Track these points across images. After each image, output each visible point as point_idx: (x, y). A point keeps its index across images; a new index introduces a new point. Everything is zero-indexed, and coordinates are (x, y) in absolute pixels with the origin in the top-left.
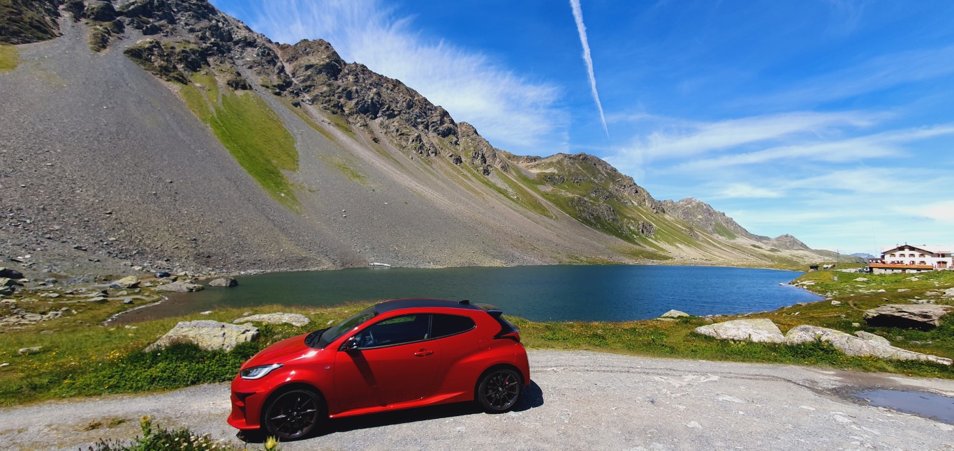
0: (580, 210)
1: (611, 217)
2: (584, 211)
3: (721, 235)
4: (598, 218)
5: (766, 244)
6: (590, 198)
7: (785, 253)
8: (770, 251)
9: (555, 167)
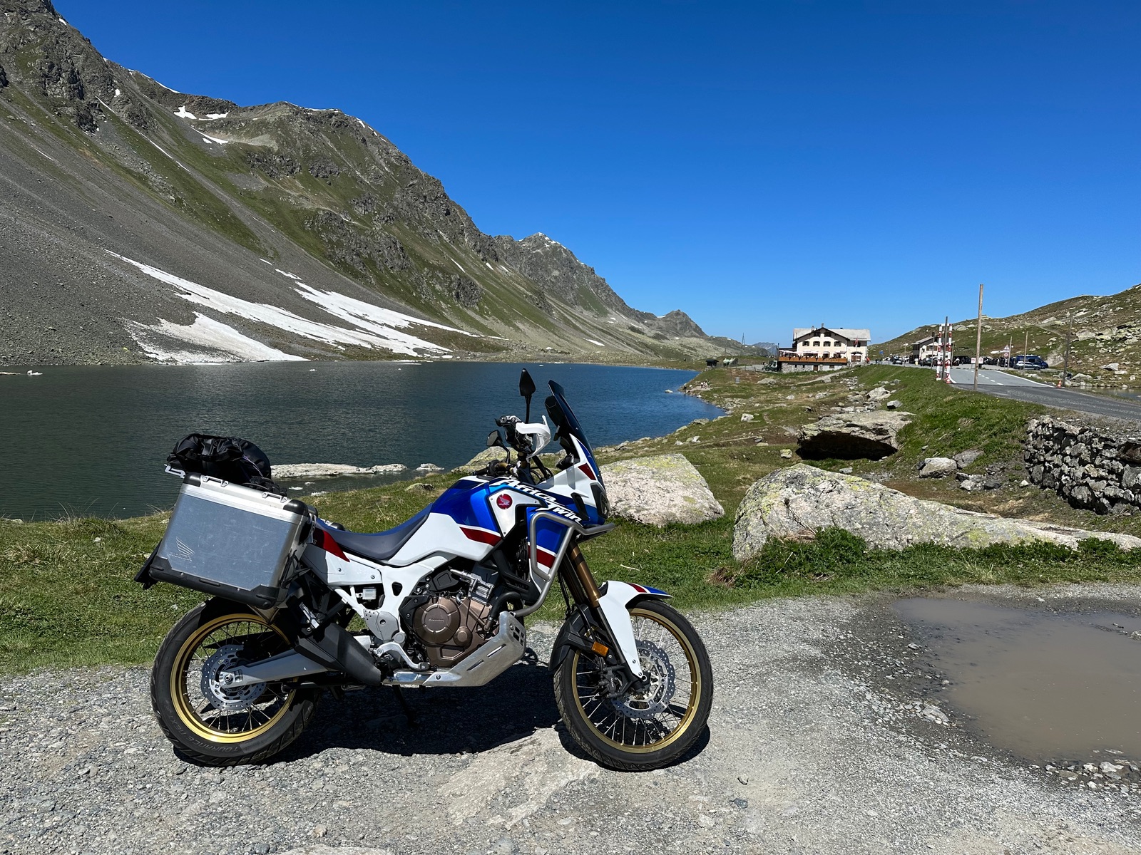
0: (330, 241)
1: (396, 261)
2: (339, 244)
3: (586, 309)
4: (370, 262)
5: (649, 325)
6: (355, 217)
7: (674, 342)
8: (654, 338)
9: (273, 134)
